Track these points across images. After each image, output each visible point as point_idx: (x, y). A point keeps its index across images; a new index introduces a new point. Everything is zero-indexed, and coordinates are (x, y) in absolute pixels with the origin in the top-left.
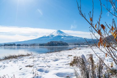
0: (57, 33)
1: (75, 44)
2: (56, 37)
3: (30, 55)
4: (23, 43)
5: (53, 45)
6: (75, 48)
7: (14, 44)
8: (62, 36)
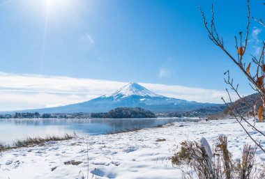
0: (131, 90)
1: (171, 115)
2: (127, 98)
3: (71, 138)
4: (57, 112)
5: (121, 117)
6: (171, 123)
7: (37, 115)
8: (142, 97)
